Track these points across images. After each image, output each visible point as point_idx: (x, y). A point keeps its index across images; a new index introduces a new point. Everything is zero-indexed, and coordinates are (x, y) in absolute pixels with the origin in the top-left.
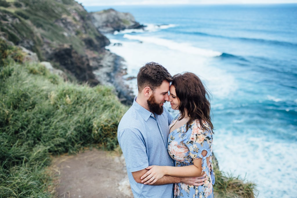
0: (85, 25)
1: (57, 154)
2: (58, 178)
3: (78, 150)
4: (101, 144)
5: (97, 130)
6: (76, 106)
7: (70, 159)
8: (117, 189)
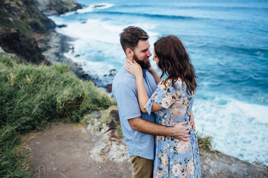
0: (29, 9)
1: (25, 133)
2: (30, 154)
3: (45, 126)
4: (67, 117)
5: (61, 106)
6: (36, 85)
7: (38, 135)
8: (89, 158)
